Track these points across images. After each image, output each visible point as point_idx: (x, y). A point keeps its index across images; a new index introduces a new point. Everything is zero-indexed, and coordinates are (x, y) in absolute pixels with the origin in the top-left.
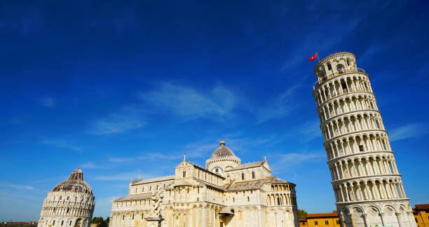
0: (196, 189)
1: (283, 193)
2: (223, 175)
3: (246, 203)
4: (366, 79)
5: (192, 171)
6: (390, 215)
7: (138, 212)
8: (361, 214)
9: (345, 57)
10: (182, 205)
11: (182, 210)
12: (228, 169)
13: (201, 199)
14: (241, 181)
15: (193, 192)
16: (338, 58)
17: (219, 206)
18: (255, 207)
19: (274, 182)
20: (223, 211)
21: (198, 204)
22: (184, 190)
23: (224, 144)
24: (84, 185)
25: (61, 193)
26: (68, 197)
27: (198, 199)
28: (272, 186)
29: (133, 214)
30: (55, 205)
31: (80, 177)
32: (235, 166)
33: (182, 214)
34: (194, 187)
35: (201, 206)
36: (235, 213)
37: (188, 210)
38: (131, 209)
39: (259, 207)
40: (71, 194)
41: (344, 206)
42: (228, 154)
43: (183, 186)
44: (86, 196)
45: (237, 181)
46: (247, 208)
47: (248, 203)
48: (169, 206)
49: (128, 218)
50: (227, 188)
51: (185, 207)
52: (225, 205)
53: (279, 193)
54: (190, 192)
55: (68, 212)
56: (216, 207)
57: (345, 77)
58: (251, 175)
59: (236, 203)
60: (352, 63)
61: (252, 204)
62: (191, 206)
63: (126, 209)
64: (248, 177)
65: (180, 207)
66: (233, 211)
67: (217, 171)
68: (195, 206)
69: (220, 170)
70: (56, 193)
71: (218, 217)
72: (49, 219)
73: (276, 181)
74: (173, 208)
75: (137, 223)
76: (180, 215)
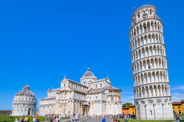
0: (70, 92)
1: (114, 94)
2: (88, 86)
3: (95, 99)
4: (159, 24)
5: (68, 83)
6: (159, 105)
7: (50, 105)
8: (144, 105)
9: (149, 9)
10: (63, 101)
11: (63, 103)
12: (90, 83)
13: (72, 98)
14: (95, 88)
15: (68, 94)
16: (145, 9)
17: (82, 102)
18: (99, 102)
19: (110, 89)
20: (84, 103)
21: (70, 100)
22: (64, 93)
23: (89, 70)
24: (30, 93)
25: (20, 97)
26: (23, 99)
27: (70, 98)
28: (109, 91)
29: (48, 106)
30: (18, 102)
31: (28, 89)
32: (93, 81)
34: (69, 92)
35: (71, 101)
36: (91, 105)
37: (65, 103)
38: (47, 103)
39: (101, 102)
40: (24, 97)
41: (137, 100)
42: (91, 75)
43: (63, 91)
44: (31, 98)
45: (94, 89)
46: (96, 102)
47: (96, 100)
48: (58, 101)
49: (46, 107)
50: (88, 92)
51: (64, 102)
52: (86, 101)
53: (112, 94)
54: (67, 94)
55: (24, 105)
56: (80, 102)
57: (146, 22)
58: (100, 85)
59: (91, 100)
60: (153, 13)
61: (98, 100)
62: (67, 101)
63: (45, 104)
64: (99, 87)
65: (62, 102)
66: (89, 103)
67: (85, 84)
68: (69, 101)
69: (86, 83)
70: (18, 97)
71: (81, 107)
72: (16, 109)
73: (112, 88)
74: (60, 102)
75: (50, 110)
76: (62, 105)
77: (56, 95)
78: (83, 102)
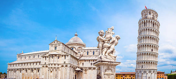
0: (64, 57)
2: (76, 51)
5: (61, 47)
7: (23, 69)
10: (52, 65)
11: (55, 68)
12: (79, 49)
13: (66, 63)
15: (62, 58)
20: (78, 69)
21: (64, 65)
29: (20, 70)
32: (83, 47)
33: (54, 70)
34: (62, 56)
35: (66, 66)
37: (58, 68)
39: (96, 68)
45: (84, 55)
46: (90, 68)
47: (91, 66)
48: (45, 66)
50: (80, 58)
51: (57, 66)
52: (79, 66)
54: (60, 58)
56: (74, 67)
59: (84, 66)
61: (93, 67)
62: (60, 66)
64: (91, 54)
66: (82, 69)
67: (72, 49)
69: (74, 49)
71: (75, 72)
74: (49, 66)
75: (23, 74)
76: (53, 70)
77: (42, 58)
78: (76, 68)
